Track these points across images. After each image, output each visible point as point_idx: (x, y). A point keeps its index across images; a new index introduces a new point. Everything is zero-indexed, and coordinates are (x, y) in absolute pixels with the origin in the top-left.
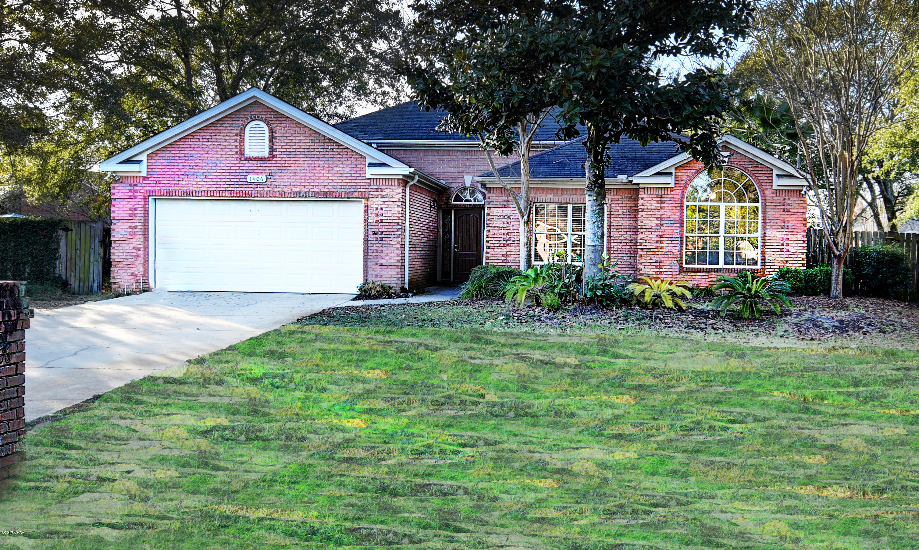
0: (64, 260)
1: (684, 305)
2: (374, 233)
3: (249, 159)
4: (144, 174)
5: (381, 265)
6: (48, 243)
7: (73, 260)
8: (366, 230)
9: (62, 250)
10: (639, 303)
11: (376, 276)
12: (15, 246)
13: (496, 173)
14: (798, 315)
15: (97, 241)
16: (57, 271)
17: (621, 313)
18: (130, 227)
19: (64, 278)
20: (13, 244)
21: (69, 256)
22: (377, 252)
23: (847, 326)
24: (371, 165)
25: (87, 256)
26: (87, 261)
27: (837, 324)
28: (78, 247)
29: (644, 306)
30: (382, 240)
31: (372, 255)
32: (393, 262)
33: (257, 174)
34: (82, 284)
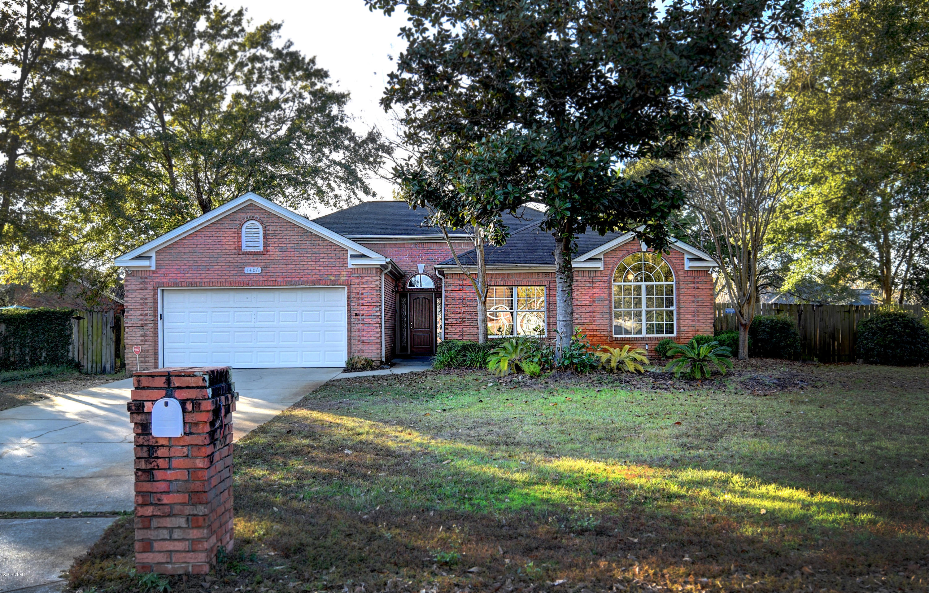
0: (76, 345)
1: (642, 369)
2: (356, 315)
3: (247, 253)
4: (153, 268)
5: (363, 342)
6: (62, 330)
7: (86, 345)
8: (349, 312)
9: (75, 336)
10: (604, 368)
11: (359, 351)
12: (32, 334)
13: (457, 261)
14: (740, 375)
15: (109, 327)
16: (70, 355)
17: (594, 377)
18: (141, 315)
19: (77, 360)
20: (30, 332)
21: (81, 341)
22: (359, 331)
23: (784, 383)
24: (352, 256)
25: (99, 340)
26: (99, 345)
27: (775, 381)
28: (90, 333)
29: (611, 371)
30: (363, 320)
31: (355, 333)
32: (373, 339)
33: (254, 266)
34: (94, 365)
